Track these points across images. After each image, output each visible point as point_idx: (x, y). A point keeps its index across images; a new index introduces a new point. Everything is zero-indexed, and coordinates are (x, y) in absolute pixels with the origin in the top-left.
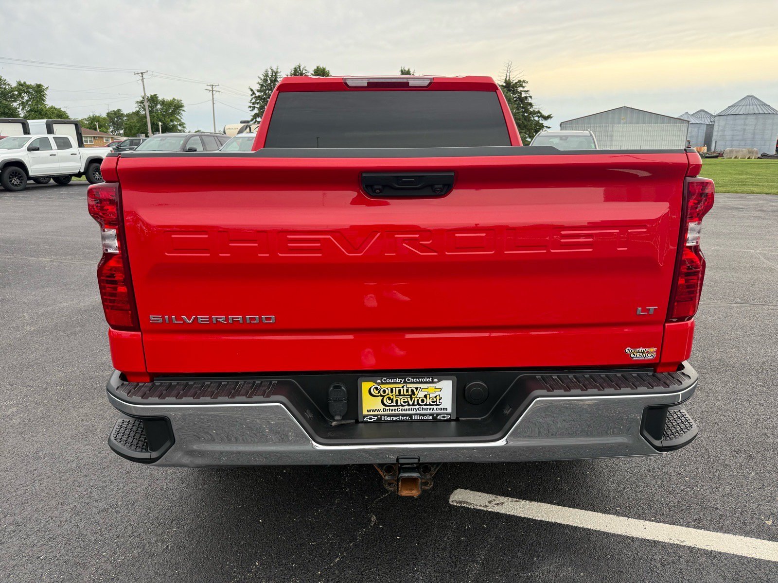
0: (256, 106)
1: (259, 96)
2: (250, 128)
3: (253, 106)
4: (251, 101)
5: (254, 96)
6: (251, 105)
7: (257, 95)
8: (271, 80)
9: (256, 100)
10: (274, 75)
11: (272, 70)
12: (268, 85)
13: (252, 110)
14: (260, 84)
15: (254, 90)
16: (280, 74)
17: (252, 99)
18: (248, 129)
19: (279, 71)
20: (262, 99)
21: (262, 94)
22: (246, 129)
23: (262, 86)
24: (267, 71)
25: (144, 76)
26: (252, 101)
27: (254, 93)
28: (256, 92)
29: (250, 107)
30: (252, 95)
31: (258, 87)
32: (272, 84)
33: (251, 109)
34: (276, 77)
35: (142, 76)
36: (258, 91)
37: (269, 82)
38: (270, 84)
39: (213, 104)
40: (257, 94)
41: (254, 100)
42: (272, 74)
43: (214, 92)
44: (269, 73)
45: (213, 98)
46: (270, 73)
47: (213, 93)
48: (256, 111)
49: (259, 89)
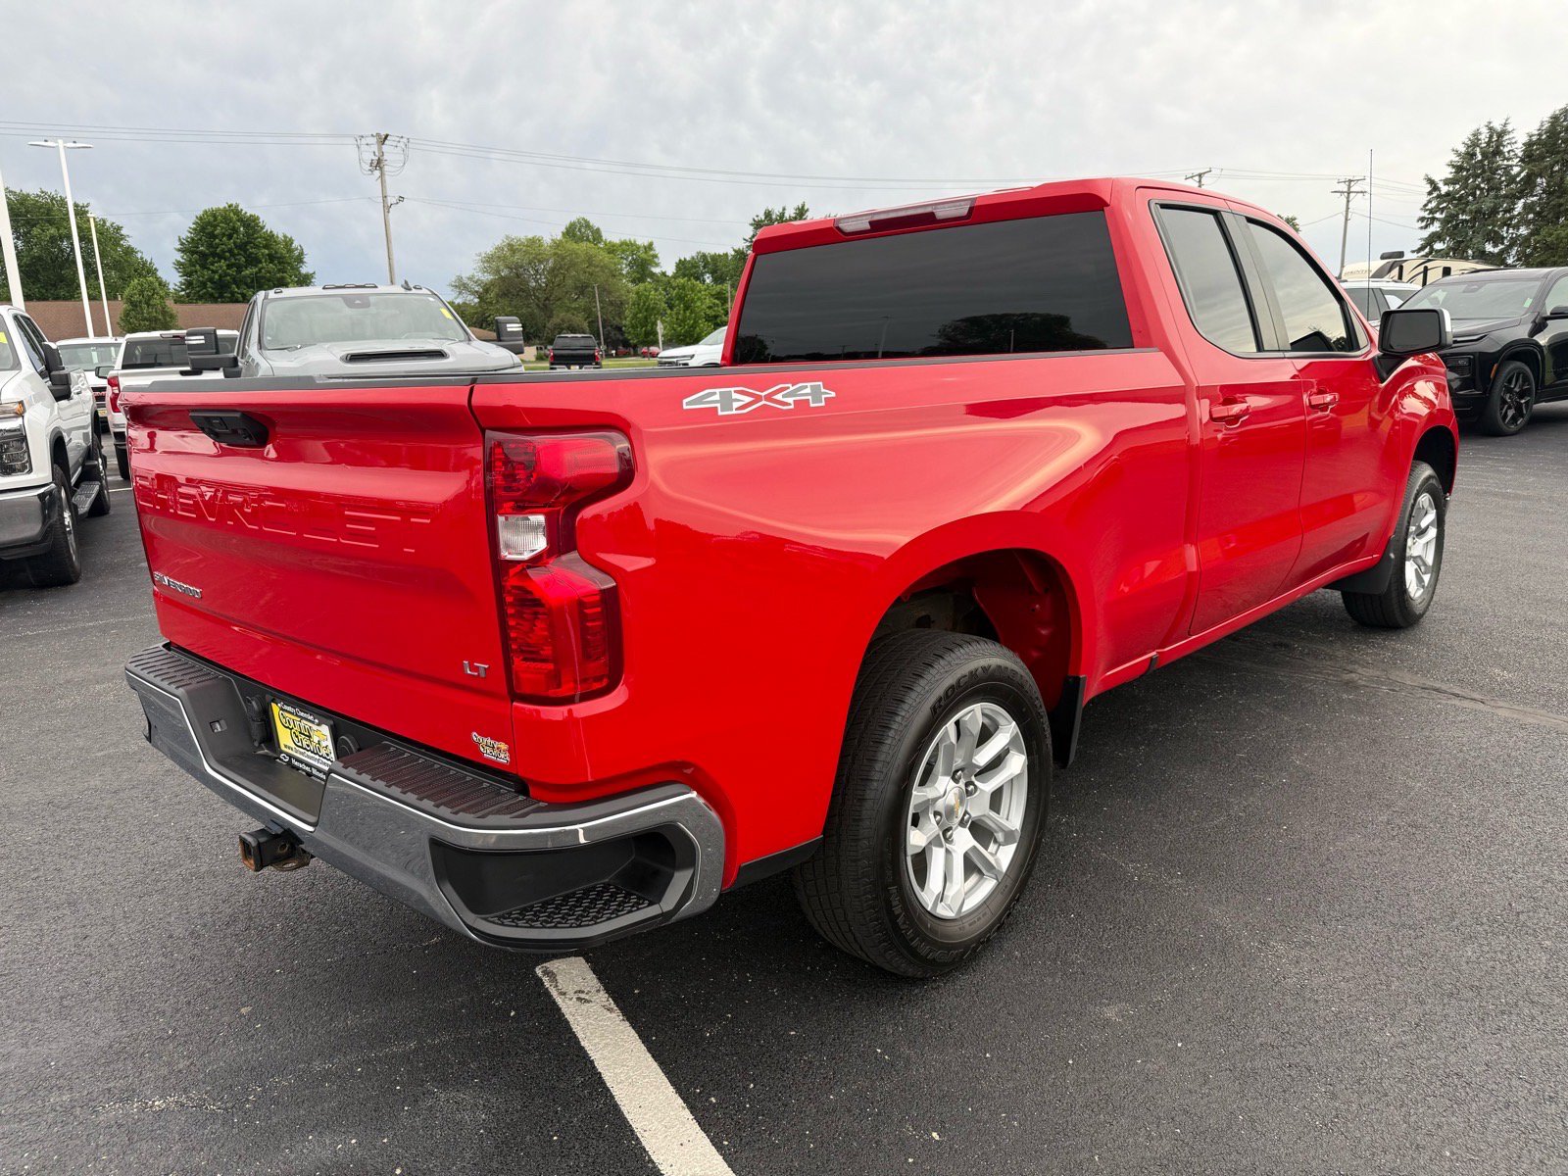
0: (1438, 215)
1: (1448, 194)
2: (1401, 268)
3: (1431, 216)
4: (1426, 205)
5: (1435, 194)
6: (1426, 214)
7: (1443, 193)
8: (1483, 154)
9: (1439, 204)
10: (1495, 138)
11: (1490, 129)
12: (1474, 167)
13: (1426, 227)
14: (1454, 166)
15: (1437, 180)
16: (1511, 136)
17: (1430, 201)
18: (1396, 271)
19: (1509, 128)
20: (1455, 199)
21: (1458, 186)
22: (1390, 271)
23: (1459, 169)
24: (1476, 134)
25: (1202, 180)
26: (1430, 206)
27: (1435, 188)
28: (1441, 185)
29: (1422, 219)
30: (1430, 193)
31: (1448, 173)
32: (1486, 163)
33: (1424, 224)
34: (1499, 143)
35: (1200, 181)
36: (1447, 182)
37: (1479, 157)
38: (1481, 161)
39: (1346, 220)
40: (1444, 189)
41: (1433, 204)
42: (1491, 137)
43: (1352, 195)
44: (1482, 137)
45: (1348, 208)
46: (1484, 137)
47: (1348, 198)
48: (1436, 227)
49: (1451, 176)
